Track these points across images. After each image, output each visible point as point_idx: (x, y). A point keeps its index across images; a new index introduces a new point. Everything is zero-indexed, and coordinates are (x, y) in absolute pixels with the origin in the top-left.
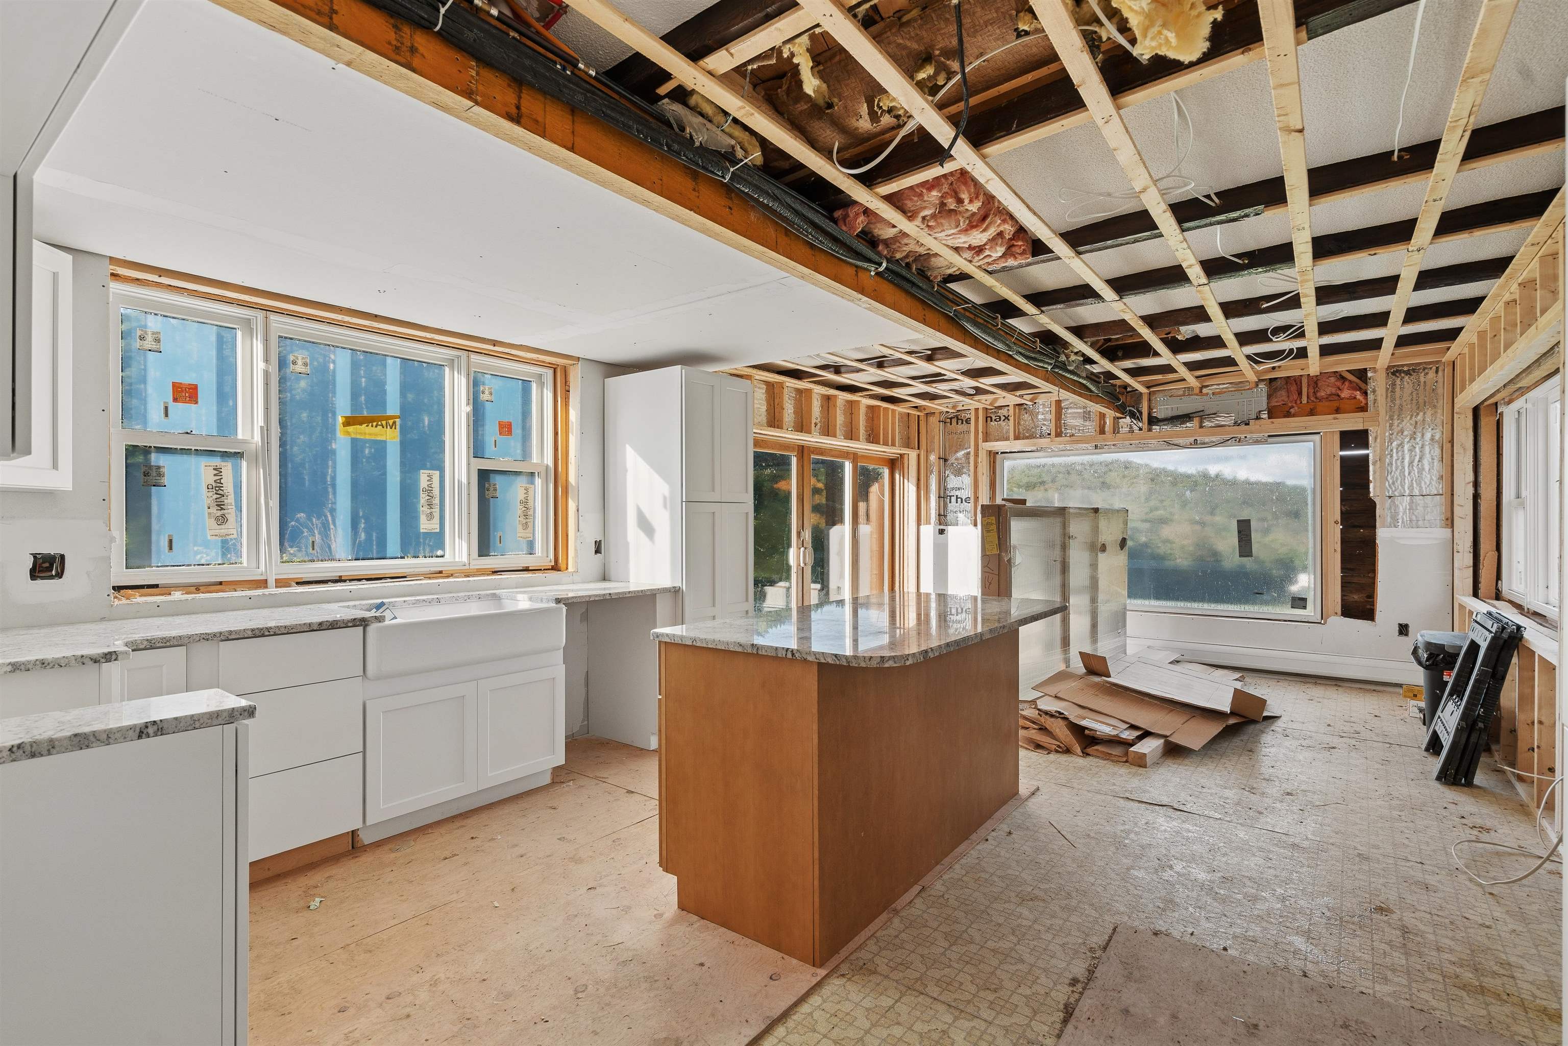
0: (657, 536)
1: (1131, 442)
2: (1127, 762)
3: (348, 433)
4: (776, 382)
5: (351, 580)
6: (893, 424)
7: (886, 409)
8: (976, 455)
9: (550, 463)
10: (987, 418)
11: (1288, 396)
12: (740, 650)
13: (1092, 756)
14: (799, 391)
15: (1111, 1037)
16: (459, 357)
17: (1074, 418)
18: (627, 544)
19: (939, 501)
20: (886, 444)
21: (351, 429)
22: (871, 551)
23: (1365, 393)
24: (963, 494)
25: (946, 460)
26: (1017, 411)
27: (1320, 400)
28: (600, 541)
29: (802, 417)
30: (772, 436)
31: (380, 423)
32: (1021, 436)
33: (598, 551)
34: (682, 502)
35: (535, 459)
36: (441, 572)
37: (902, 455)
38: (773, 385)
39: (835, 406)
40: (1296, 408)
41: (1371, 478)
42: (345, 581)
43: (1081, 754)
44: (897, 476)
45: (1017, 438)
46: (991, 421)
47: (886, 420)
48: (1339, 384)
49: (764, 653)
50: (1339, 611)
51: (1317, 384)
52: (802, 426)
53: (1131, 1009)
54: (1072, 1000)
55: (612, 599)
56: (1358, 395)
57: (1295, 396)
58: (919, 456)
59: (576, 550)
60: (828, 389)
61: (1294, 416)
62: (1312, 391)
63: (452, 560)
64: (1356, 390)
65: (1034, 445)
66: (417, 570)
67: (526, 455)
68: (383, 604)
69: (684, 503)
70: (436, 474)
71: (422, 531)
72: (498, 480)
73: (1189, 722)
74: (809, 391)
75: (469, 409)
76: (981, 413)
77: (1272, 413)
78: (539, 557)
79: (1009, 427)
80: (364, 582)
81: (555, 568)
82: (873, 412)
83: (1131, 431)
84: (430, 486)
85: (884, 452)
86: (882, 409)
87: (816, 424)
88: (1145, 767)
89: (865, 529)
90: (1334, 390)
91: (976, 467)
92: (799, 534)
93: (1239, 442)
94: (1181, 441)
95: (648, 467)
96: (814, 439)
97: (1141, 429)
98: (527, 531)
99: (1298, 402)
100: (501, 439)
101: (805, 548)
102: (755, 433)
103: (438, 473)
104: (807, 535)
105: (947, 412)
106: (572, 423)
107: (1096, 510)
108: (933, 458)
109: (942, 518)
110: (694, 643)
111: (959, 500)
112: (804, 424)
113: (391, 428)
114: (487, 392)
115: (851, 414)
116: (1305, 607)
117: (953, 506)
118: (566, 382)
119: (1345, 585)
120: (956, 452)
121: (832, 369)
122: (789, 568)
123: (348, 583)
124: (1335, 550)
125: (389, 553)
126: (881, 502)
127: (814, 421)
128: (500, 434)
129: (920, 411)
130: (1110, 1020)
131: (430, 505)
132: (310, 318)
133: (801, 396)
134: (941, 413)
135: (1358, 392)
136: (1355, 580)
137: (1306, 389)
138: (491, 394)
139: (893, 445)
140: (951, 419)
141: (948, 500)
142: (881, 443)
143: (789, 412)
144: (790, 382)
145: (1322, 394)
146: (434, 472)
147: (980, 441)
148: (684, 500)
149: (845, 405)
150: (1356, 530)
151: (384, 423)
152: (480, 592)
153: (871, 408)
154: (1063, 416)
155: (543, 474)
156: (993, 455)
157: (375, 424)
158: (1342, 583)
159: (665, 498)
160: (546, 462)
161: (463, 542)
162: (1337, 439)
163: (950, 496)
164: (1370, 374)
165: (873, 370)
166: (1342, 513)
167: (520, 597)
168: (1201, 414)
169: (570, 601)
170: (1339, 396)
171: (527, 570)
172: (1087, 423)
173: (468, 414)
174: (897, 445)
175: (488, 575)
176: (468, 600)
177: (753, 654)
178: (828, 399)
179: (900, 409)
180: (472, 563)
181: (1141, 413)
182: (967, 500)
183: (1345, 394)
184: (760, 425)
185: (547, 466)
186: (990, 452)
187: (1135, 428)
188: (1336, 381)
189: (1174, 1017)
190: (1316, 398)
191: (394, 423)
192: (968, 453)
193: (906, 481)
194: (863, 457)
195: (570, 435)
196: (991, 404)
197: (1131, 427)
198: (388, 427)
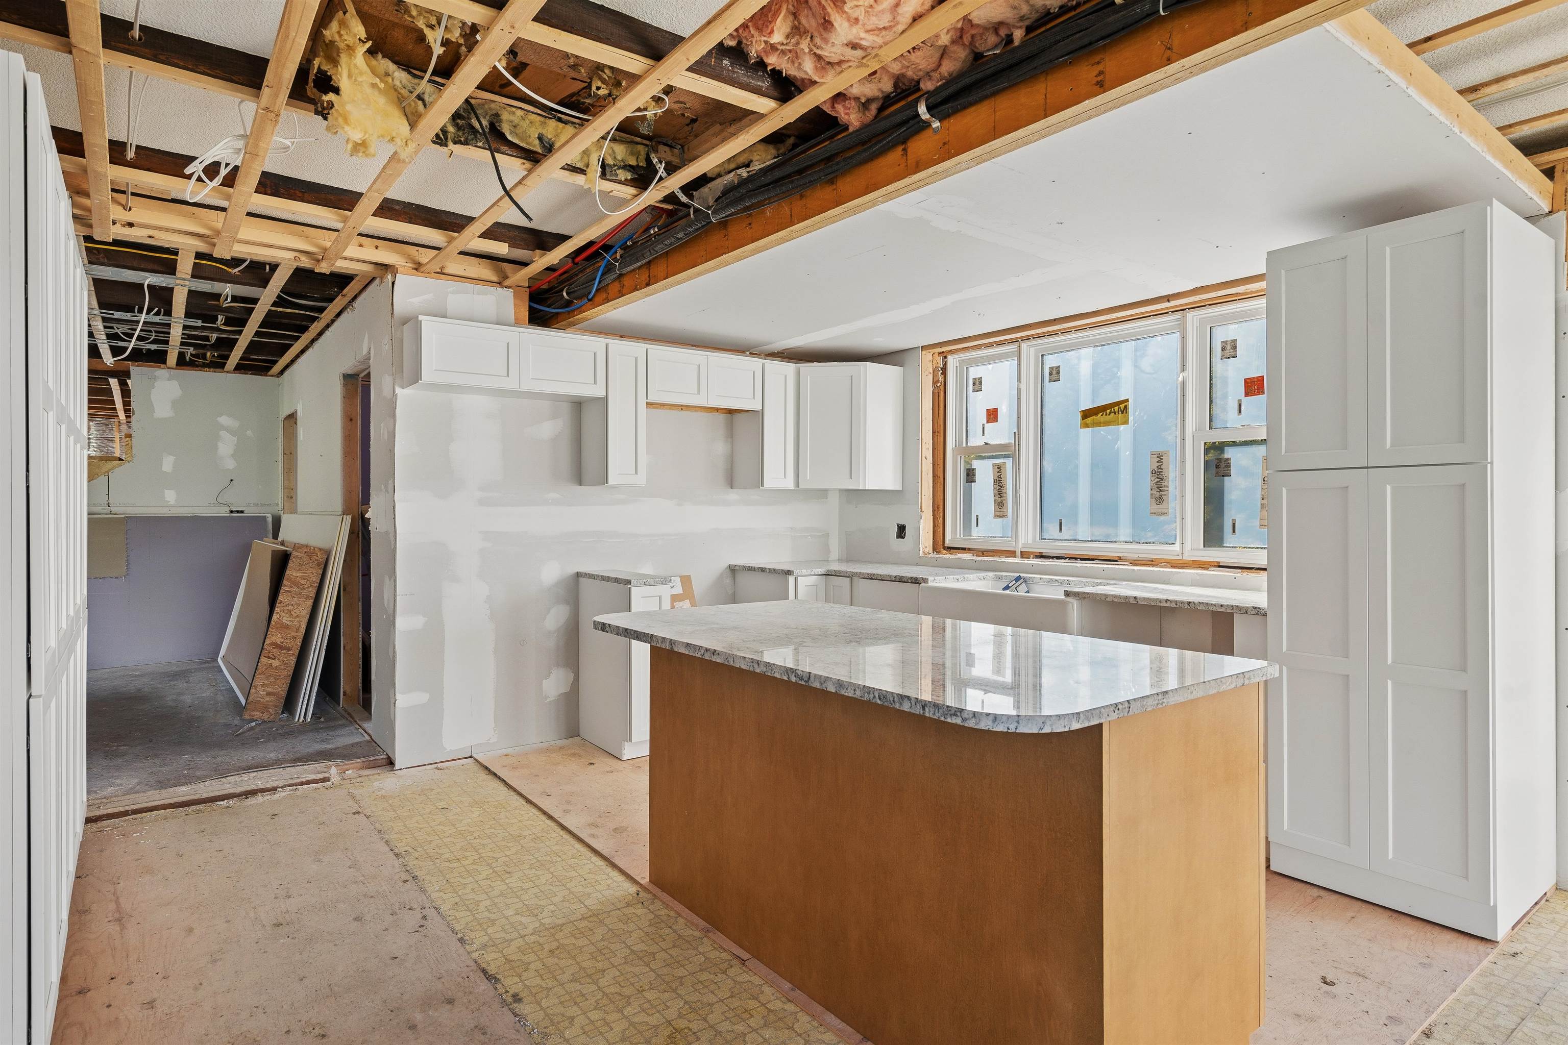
3: (1087, 425)
15: (439, 978)
21: (1089, 420)
31: (1112, 410)
53: (449, 1007)
54: (499, 986)
68: (1019, 578)
70: (1167, 454)
72: (1234, 455)
75: (1186, 375)
84: (1159, 467)
100: (1248, 401)
113: (1122, 413)
114: (1229, 347)
128: (1247, 394)
130: (453, 987)
131: (1159, 488)
132: (1050, 335)
138: (1235, 347)
146: (1165, 452)
151: (1116, 408)
157: (1108, 412)
173: (1182, 383)
180: (1187, 553)
189: (413, 1027)
191: (1126, 407)
198: (1120, 412)
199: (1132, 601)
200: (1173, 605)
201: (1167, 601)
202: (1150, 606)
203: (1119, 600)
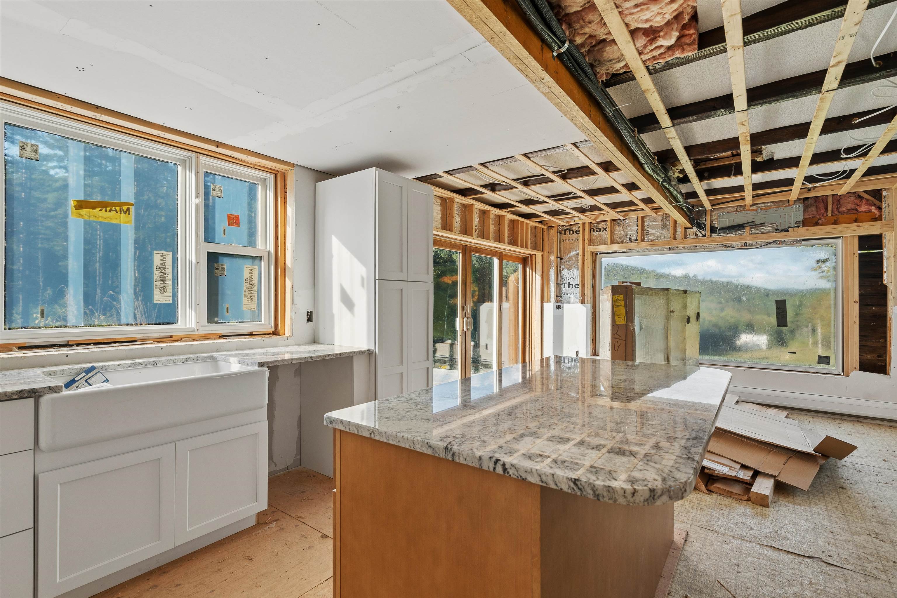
0: (356, 309)
1: (697, 245)
2: (748, 500)
3: (81, 216)
4: (448, 198)
5: (78, 345)
6: (527, 233)
7: (522, 223)
8: (584, 255)
9: (272, 250)
10: (591, 229)
11: (817, 211)
12: (429, 452)
13: (716, 493)
14: (464, 206)
16: (190, 158)
17: (654, 229)
18: (332, 316)
19: (557, 286)
20: (522, 246)
21: (83, 212)
22: (509, 320)
23: (880, 208)
24: (573, 282)
25: (561, 259)
26: (612, 224)
27: (842, 213)
28: (311, 312)
29: (466, 224)
30: (445, 237)
31: (113, 209)
32: (615, 241)
33: (309, 320)
34: (375, 280)
35: (260, 245)
36: (171, 337)
37: (531, 255)
38: (446, 200)
39: (489, 218)
40: (823, 220)
41: (885, 269)
42: (72, 345)
43: (706, 492)
44: (528, 269)
45: (612, 243)
46: (594, 232)
47: (522, 230)
48: (857, 201)
49: (462, 461)
50: (858, 367)
51: (839, 202)
52: (466, 231)
55: (313, 362)
56: (873, 209)
57: (823, 211)
58: (543, 256)
59: (291, 319)
60: (484, 205)
61: (821, 225)
62: (835, 207)
63: (184, 327)
64: (872, 206)
65: (626, 247)
66: (147, 336)
67: (252, 243)
68: (93, 368)
69: (377, 281)
70: (169, 256)
71: (155, 302)
72: (226, 263)
73: (788, 463)
74: (471, 206)
75: (200, 201)
76: (587, 226)
77: (805, 223)
78: (263, 324)
79: (606, 235)
80: (93, 346)
81: (275, 333)
82: (513, 225)
83: (697, 237)
84: (163, 264)
85: (520, 252)
86: (519, 222)
87: (476, 230)
88: (767, 506)
89: (505, 305)
90: (853, 206)
91: (583, 263)
92: (463, 308)
93: (779, 244)
94: (734, 244)
95: (349, 253)
96: (473, 241)
97: (704, 236)
98: (252, 303)
99: (825, 215)
100: (229, 228)
101: (468, 318)
102: (434, 235)
103: (171, 254)
104: (469, 309)
105: (563, 226)
106: (289, 217)
107: (685, 292)
108: (552, 258)
109: (558, 297)
110: (372, 436)
111: (571, 286)
112: (467, 229)
114: (217, 189)
115: (499, 225)
116: (828, 363)
117: (566, 290)
118: (285, 186)
119: (862, 348)
120: (569, 253)
121: (489, 188)
122: (455, 332)
123: (75, 347)
124: (855, 322)
125: (123, 320)
126: (517, 288)
127: (474, 228)
128: (229, 224)
129: (544, 225)
131: (163, 281)
133: (465, 210)
134: (558, 226)
135: (874, 207)
136: (869, 344)
137: (831, 206)
138: (221, 191)
139: (527, 247)
140: (565, 230)
141: (563, 286)
142: (519, 246)
143: (457, 222)
144: (459, 199)
145: (843, 209)
146: (167, 253)
147: (586, 245)
148: (377, 278)
149: (495, 218)
150: (869, 308)
151: (118, 208)
152: (197, 355)
153: (512, 221)
154: (645, 228)
155: (265, 258)
156: (595, 255)
157: (108, 209)
158: (860, 346)
159: (363, 279)
160: (268, 249)
161: (193, 312)
162: (856, 241)
163: (565, 283)
164: (884, 193)
165: (521, 187)
166: (860, 295)
167: (232, 359)
168: (752, 224)
169: (273, 365)
170: (857, 210)
171: (250, 334)
172: (664, 233)
173: (197, 206)
174: (529, 247)
175: (215, 339)
176: (186, 362)
177: (447, 460)
178: (484, 213)
179: (532, 223)
180: (201, 329)
181: (705, 225)
182: (577, 286)
183: (863, 208)
184: (437, 229)
185: (269, 252)
186: (593, 253)
187: (699, 234)
188: (855, 199)
190: (839, 212)
191: (128, 209)
192: (578, 254)
193: (534, 273)
194: (505, 255)
195: (288, 227)
196: (595, 220)
197: (696, 234)
198: (122, 212)
199: (309, 360)
200: (332, 357)
201: (329, 355)
202: (320, 360)
203: (301, 361)
